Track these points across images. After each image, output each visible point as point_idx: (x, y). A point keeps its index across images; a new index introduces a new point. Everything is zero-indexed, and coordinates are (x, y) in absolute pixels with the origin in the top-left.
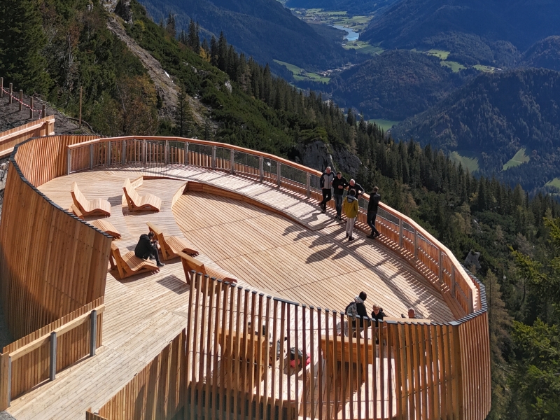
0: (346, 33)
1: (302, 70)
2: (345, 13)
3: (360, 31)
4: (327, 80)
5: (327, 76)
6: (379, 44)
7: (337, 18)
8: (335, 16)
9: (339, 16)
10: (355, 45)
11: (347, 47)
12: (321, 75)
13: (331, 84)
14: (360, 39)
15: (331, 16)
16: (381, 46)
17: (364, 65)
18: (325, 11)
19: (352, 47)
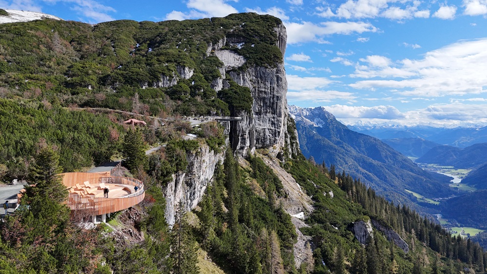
0: (453, 179)
1: (422, 197)
2: (452, 167)
3: (462, 178)
4: (438, 203)
5: (438, 201)
6: (474, 186)
7: (447, 170)
8: (446, 168)
9: (448, 168)
10: (458, 185)
11: (453, 186)
12: (434, 200)
13: (440, 205)
14: (462, 182)
15: (444, 168)
16: (475, 187)
17: (463, 197)
18: (440, 165)
19: (456, 186)
